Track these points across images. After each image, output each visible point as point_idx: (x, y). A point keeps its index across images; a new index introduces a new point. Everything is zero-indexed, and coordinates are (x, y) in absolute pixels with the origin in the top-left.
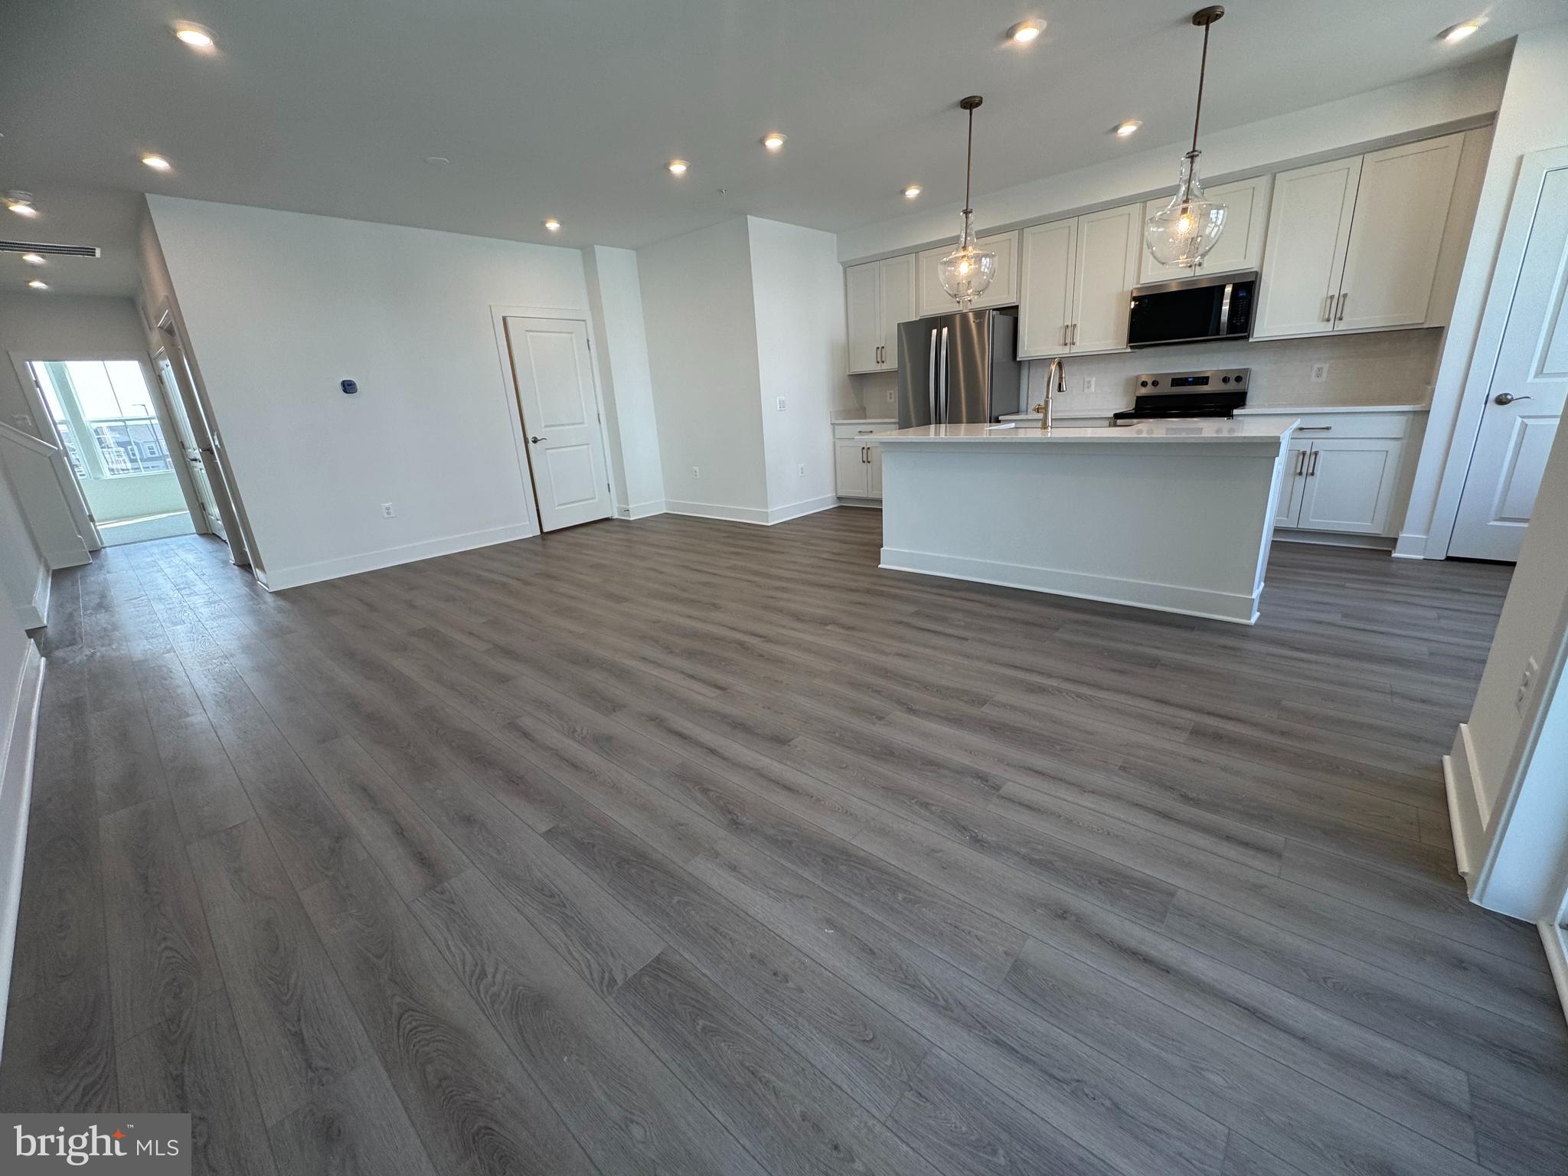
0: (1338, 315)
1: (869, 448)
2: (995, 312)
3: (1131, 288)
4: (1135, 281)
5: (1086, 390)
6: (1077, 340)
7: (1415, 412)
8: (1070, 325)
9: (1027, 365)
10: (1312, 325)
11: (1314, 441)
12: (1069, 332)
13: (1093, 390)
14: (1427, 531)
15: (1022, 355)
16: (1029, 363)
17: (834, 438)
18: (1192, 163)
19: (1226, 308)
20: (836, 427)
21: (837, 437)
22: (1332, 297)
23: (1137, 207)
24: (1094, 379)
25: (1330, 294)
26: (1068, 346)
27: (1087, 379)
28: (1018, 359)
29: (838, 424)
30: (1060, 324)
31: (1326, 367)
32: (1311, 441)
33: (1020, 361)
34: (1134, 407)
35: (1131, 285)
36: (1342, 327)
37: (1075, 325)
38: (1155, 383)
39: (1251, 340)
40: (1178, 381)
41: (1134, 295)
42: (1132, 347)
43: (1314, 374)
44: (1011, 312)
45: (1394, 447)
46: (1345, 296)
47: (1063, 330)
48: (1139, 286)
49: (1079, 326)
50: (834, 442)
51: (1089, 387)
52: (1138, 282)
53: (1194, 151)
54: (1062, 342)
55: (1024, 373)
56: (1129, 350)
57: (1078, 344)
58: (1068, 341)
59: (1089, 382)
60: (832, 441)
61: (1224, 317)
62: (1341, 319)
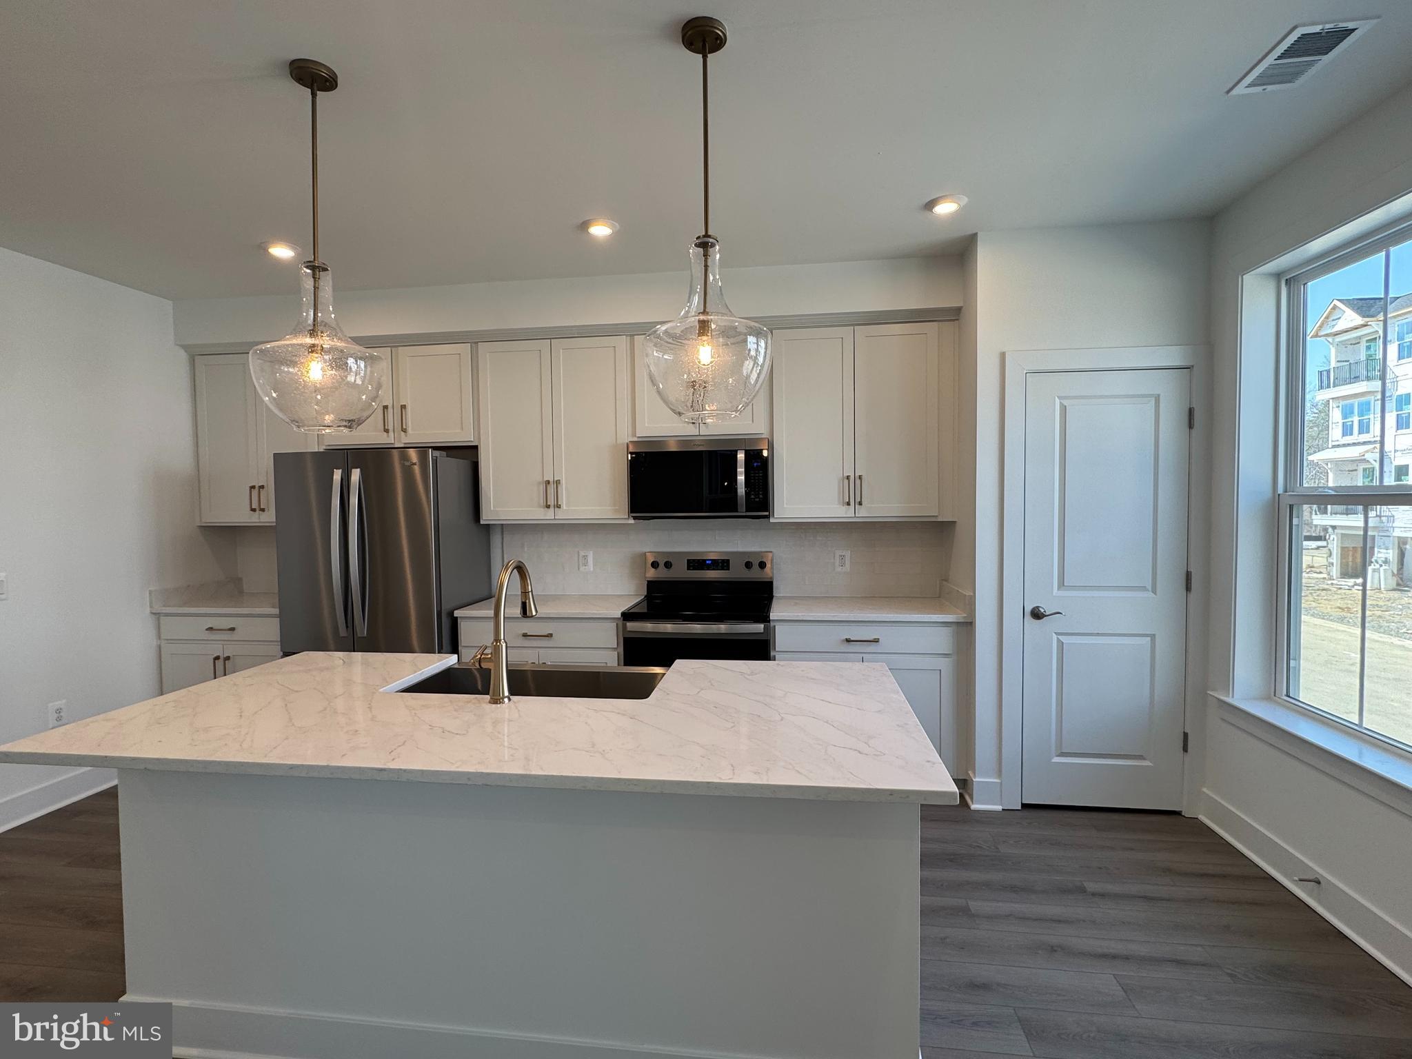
0: (858, 499)
1: (228, 658)
2: (437, 453)
3: (627, 441)
4: (630, 433)
5: (582, 568)
6: (563, 501)
7: (958, 623)
8: (551, 480)
9: (498, 530)
10: (834, 511)
11: (864, 655)
12: (550, 490)
13: (592, 569)
14: (999, 773)
15: (487, 517)
16: (502, 529)
17: (159, 637)
18: (706, 255)
19: (741, 478)
20: (163, 620)
21: (163, 637)
22: (848, 477)
23: (622, 342)
24: (591, 552)
25: (846, 475)
26: (552, 509)
27: (582, 553)
28: (482, 522)
29: (167, 615)
30: (539, 478)
31: (848, 554)
32: (861, 655)
33: (488, 526)
34: (646, 594)
35: (625, 437)
36: (863, 513)
37: (558, 482)
38: (668, 565)
39: (772, 520)
40: (697, 564)
41: (631, 450)
42: (635, 518)
43: (837, 563)
44: (468, 454)
45: (945, 665)
46: (860, 477)
47: (542, 487)
48: (636, 439)
49: (563, 482)
50: (160, 647)
51: (586, 564)
52: (634, 434)
53: (707, 235)
54: (542, 502)
55: (496, 540)
56: (632, 521)
57: (564, 507)
58: (551, 502)
59: (585, 557)
60: (155, 643)
61: (741, 490)
62: (860, 504)
